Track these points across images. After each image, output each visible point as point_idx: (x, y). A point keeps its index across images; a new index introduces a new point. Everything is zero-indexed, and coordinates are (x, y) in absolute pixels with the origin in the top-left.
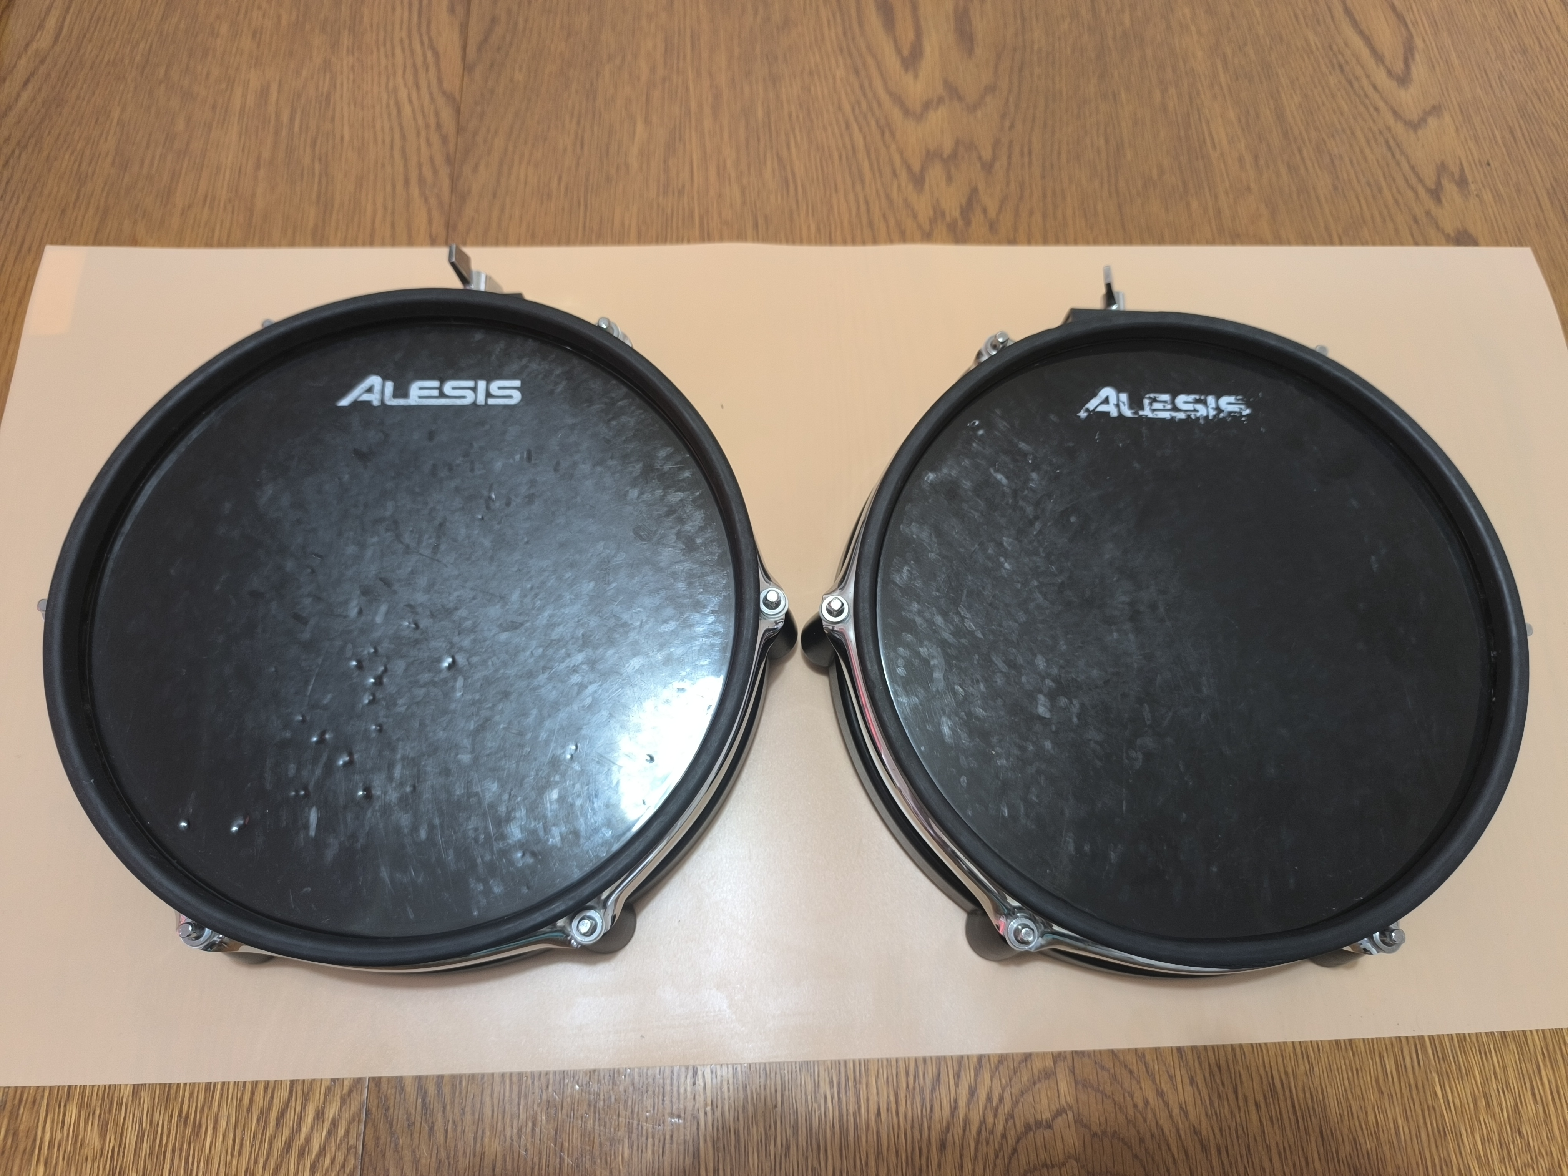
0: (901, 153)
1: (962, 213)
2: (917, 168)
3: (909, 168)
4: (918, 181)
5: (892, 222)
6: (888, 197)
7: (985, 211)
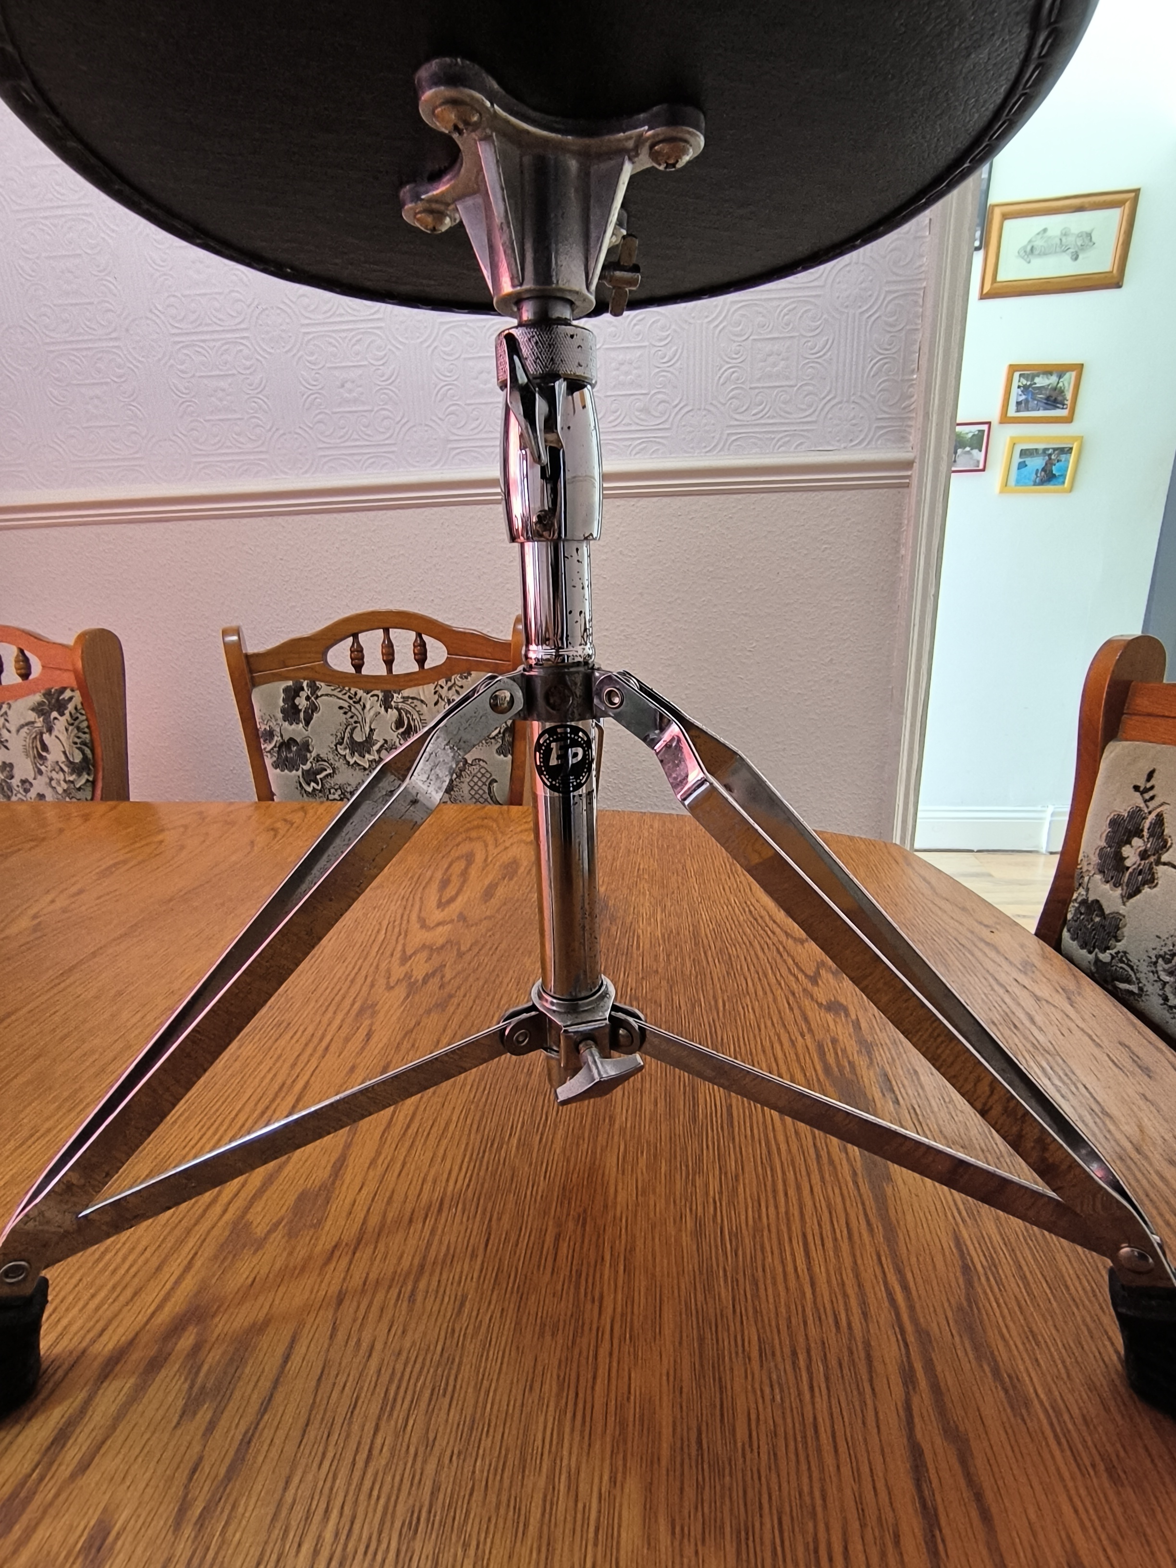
0: (404, 945)
1: (424, 979)
2: (409, 952)
3: (404, 951)
4: (405, 959)
5: (369, 980)
6: (377, 967)
7: (443, 977)
